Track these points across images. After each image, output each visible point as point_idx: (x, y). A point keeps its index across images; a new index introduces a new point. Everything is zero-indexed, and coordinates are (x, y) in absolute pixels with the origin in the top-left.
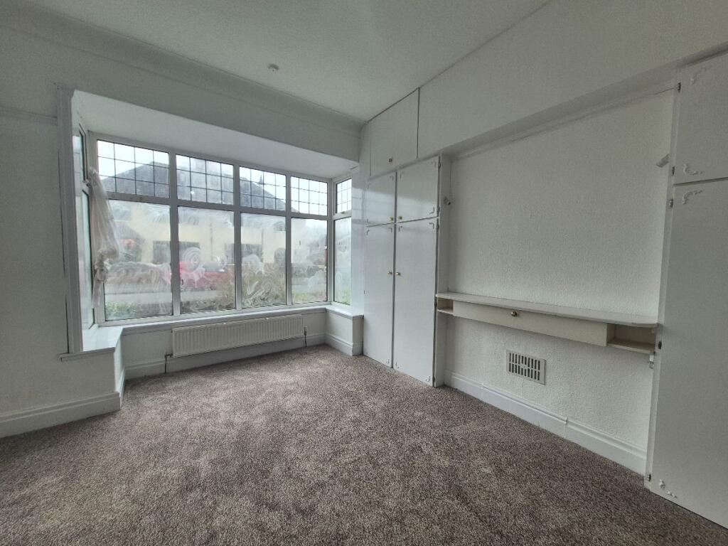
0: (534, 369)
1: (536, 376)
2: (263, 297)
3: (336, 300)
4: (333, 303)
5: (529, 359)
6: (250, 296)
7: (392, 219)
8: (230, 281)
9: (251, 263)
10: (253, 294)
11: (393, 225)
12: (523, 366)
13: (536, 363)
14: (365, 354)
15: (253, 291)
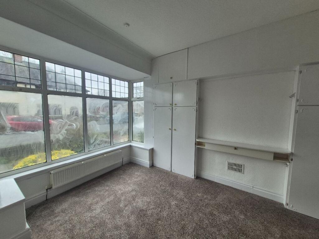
0: (239, 168)
1: (240, 171)
2: (99, 143)
3: (133, 140)
4: (132, 141)
5: (237, 164)
6: (92, 144)
7: (171, 105)
8: (81, 136)
9: (92, 125)
10: (93, 143)
11: (171, 107)
12: (234, 167)
13: (240, 166)
14: (154, 165)
15: (94, 140)
